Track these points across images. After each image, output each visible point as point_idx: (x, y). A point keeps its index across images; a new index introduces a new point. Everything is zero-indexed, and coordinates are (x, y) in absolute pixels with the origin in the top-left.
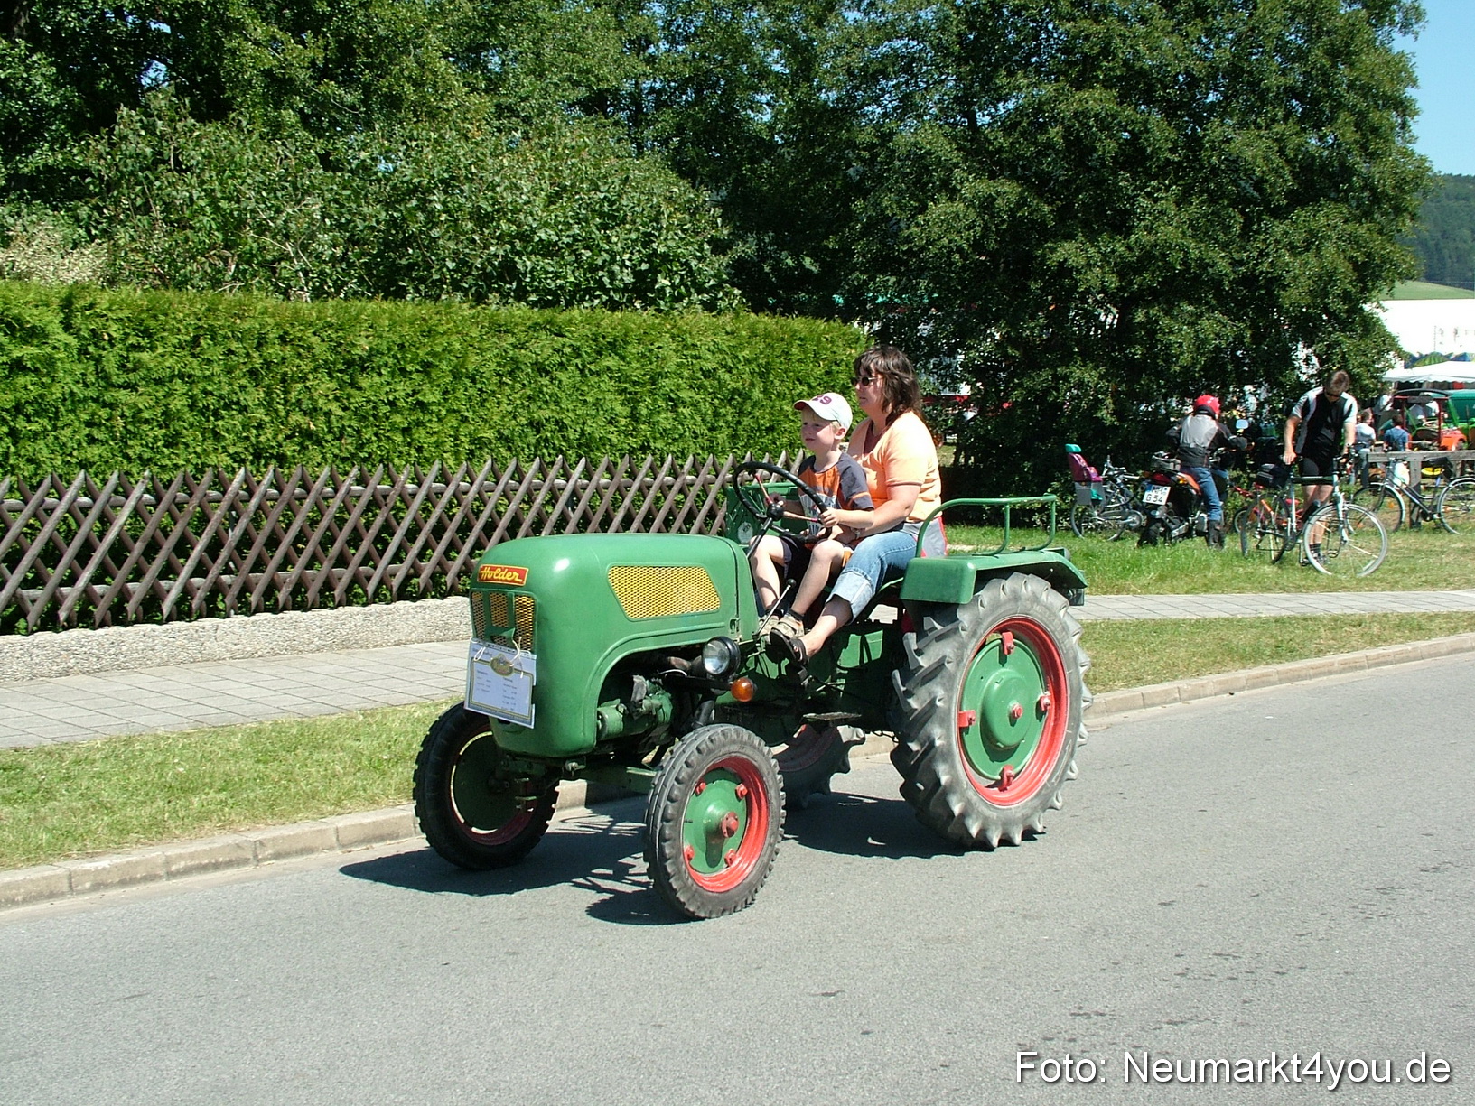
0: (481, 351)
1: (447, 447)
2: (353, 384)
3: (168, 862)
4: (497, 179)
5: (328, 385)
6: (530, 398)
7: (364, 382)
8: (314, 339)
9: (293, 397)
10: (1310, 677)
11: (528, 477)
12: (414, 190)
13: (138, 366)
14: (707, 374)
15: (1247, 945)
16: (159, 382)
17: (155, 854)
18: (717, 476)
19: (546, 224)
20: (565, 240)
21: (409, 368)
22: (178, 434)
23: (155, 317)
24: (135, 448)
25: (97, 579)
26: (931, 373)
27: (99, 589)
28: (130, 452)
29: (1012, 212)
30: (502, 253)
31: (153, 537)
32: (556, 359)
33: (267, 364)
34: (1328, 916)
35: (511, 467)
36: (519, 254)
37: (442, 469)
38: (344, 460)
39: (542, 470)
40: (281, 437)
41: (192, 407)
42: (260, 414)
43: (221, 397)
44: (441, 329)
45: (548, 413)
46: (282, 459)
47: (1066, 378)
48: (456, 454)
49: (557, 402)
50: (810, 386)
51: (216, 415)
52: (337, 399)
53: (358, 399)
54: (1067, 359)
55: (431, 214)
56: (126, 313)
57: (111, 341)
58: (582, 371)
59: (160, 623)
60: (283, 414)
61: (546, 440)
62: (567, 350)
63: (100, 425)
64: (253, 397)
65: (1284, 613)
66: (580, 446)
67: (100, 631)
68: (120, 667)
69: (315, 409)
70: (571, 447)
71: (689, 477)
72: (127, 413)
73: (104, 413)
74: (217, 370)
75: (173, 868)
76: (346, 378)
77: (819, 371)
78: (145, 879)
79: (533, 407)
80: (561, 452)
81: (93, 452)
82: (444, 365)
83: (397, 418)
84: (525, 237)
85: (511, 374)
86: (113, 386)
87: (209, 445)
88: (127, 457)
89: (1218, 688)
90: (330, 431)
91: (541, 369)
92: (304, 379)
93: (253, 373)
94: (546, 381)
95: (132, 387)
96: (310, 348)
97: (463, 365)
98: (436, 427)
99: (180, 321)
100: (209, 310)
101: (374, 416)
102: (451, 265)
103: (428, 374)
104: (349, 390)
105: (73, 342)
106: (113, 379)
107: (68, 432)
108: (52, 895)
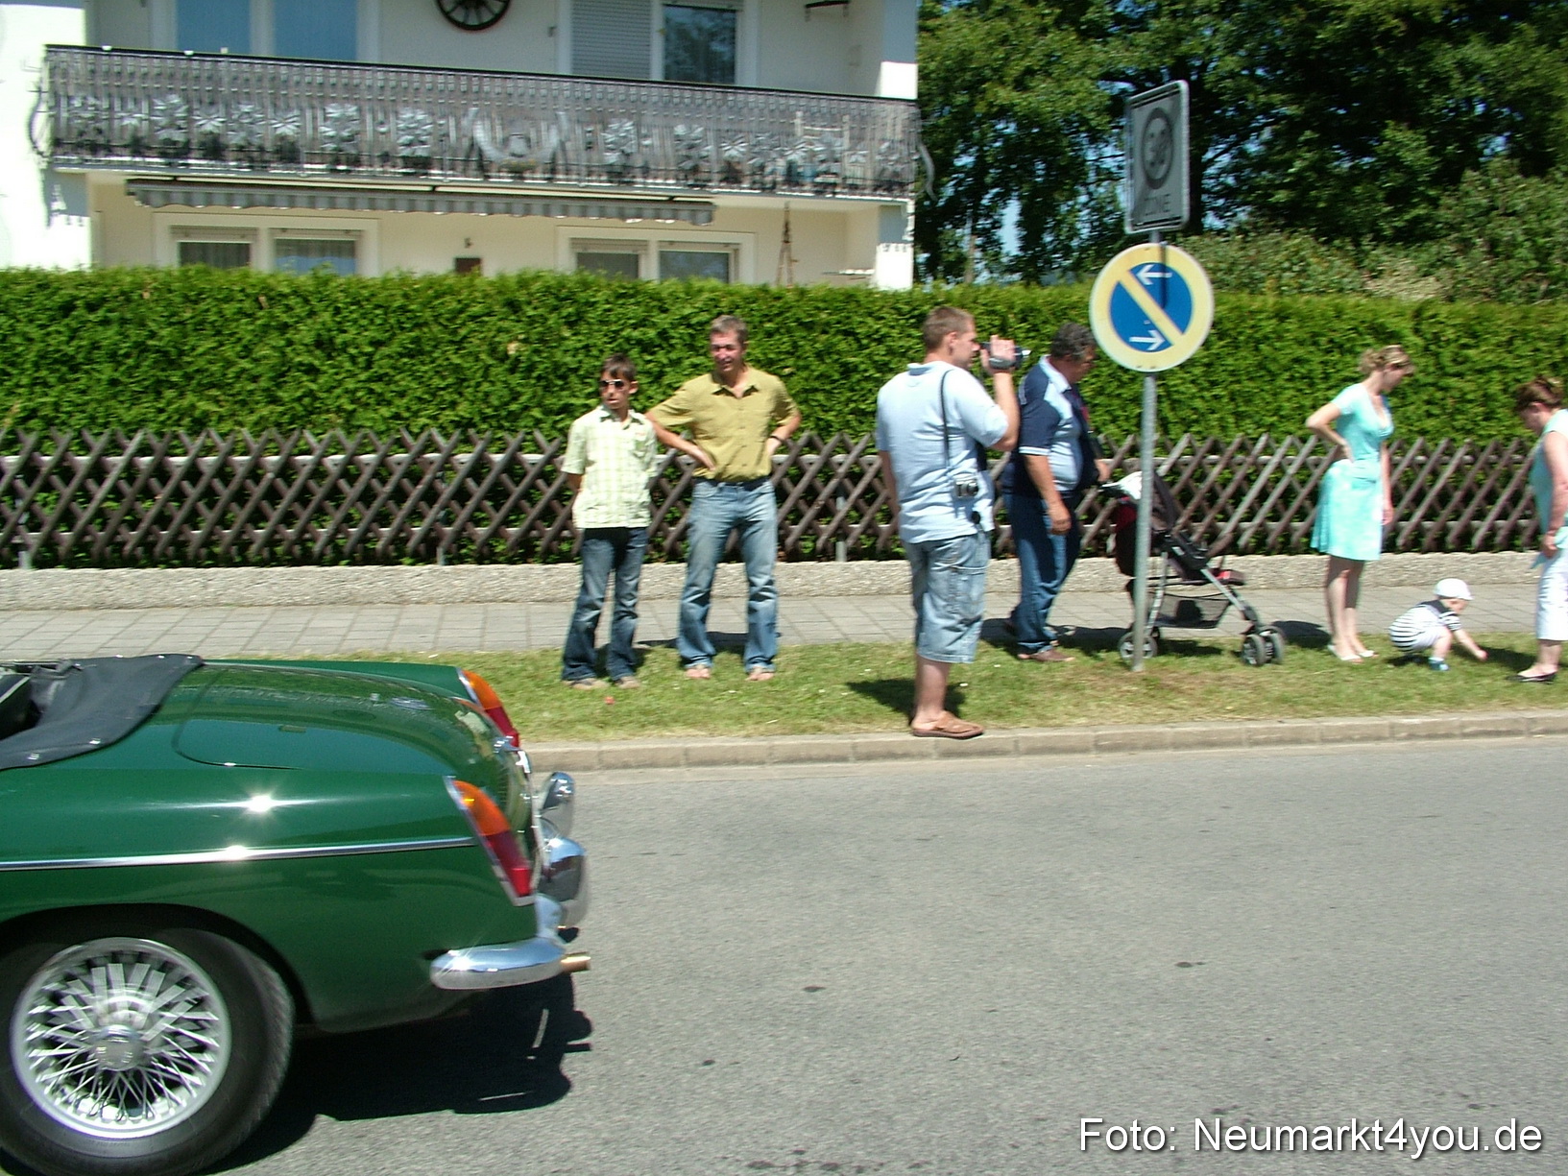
3: (1463, 725)
13: (1466, 360)
16: (1481, 372)
17: (1454, 718)
22: (1493, 411)
23: (1481, 323)
24: (1460, 421)
25: (1427, 517)
27: (1427, 524)
28: (1456, 424)
31: (1470, 488)
41: (1505, 391)
56: (1458, 321)
57: (1447, 342)
59: (1471, 552)
63: (1436, 403)
72: (1456, 395)
73: (1439, 395)
74: (1525, 363)
78: (1447, 736)
81: (1430, 424)
86: (1447, 374)
88: (1453, 428)
95: (1461, 375)
99: (1500, 327)
100: (1523, 318)
105: (1419, 341)
106: (1448, 370)
107: (1412, 408)
108: (1379, 738)
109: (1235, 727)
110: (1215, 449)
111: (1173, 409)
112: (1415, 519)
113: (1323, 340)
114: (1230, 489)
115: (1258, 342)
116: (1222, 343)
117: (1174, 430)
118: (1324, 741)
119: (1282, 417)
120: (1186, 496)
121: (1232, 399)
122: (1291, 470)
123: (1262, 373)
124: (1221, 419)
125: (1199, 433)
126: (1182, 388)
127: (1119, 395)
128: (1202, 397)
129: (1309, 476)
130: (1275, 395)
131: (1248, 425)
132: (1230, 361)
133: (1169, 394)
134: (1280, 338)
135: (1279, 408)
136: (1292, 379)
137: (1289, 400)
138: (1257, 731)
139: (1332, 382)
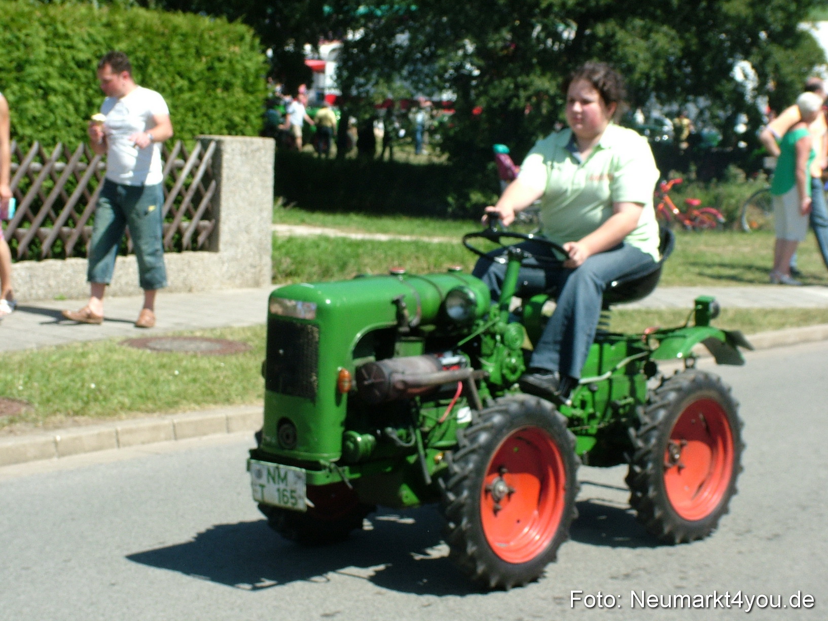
14: (80, 65)
18: (88, 164)
26: (406, 79)
47: (525, 87)
50: (191, 81)
54: (527, 69)
71: (59, 165)
77: (201, 66)
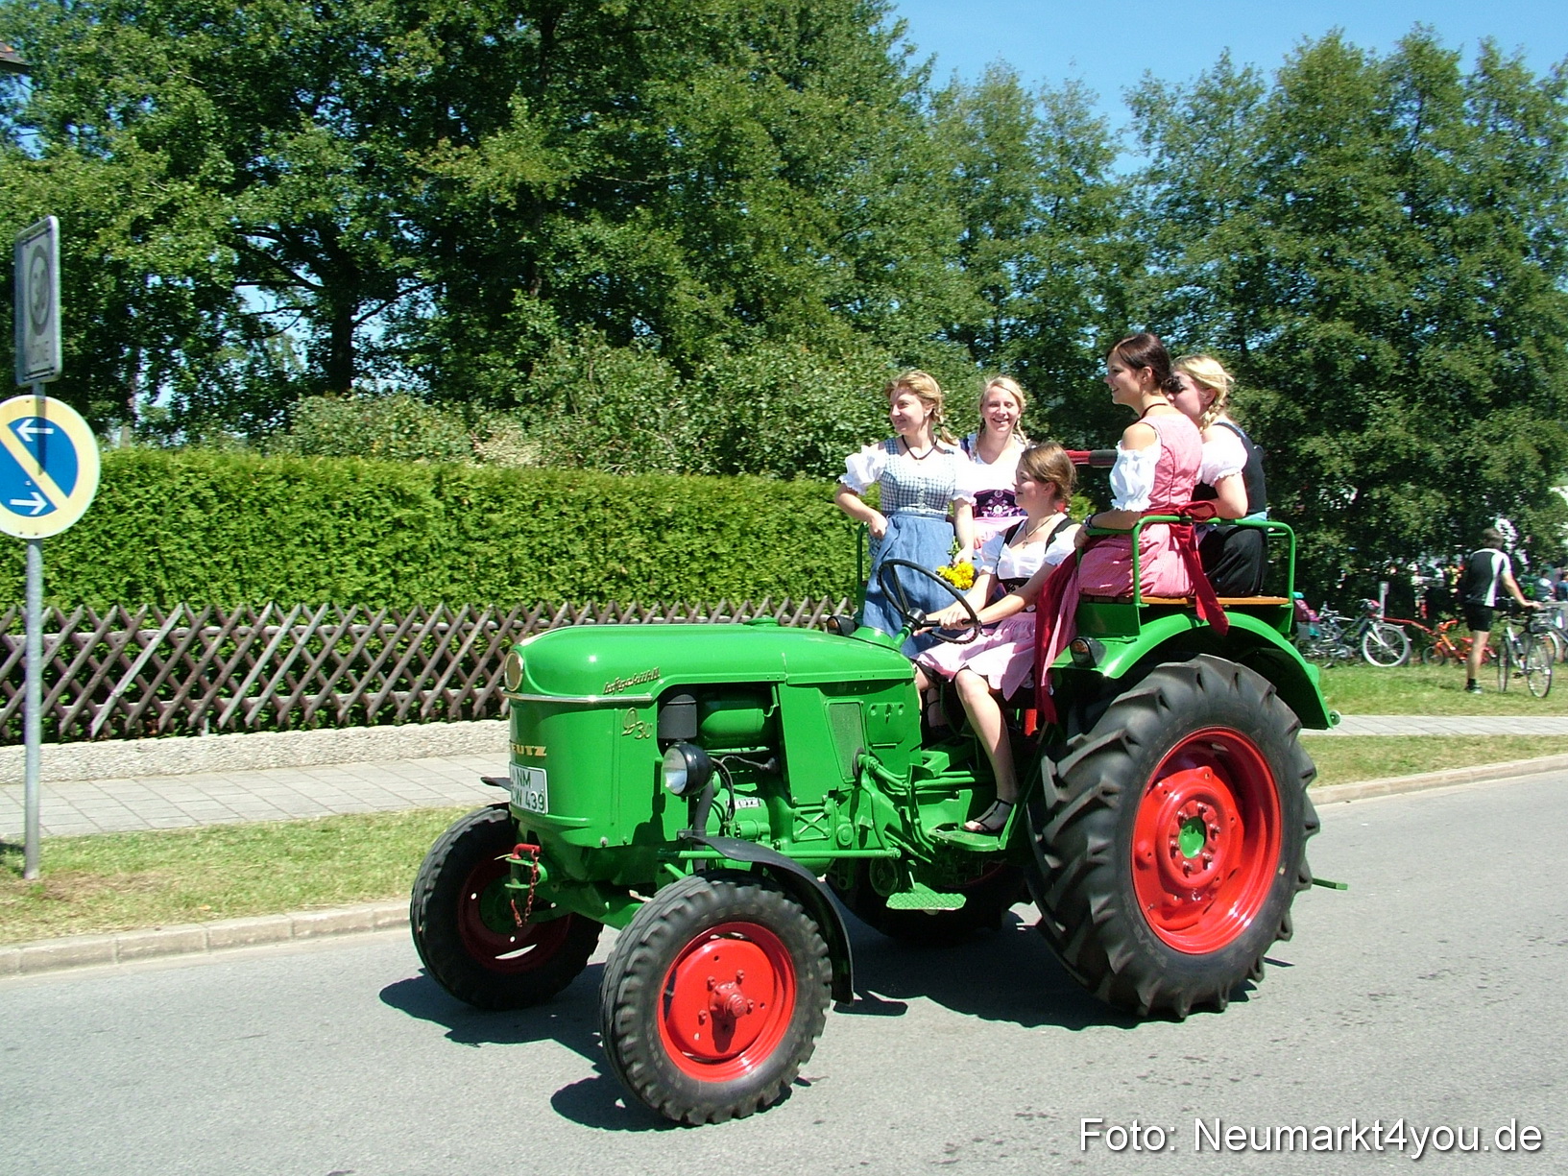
0: (765, 514)
1: (736, 587)
2: (660, 538)
3: (376, 917)
4: (809, 385)
5: (638, 538)
6: (804, 550)
7: (669, 537)
8: (629, 505)
9: (610, 548)
10: (1420, 789)
11: (798, 612)
12: (749, 393)
13: (490, 523)
15: (1220, 1050)
16: (506, 535)
19: (842, 417)
20: (861, 431)
21: (705, 527)
22: (519, 576)
23: (506, 487)
24: (486, 586)
25: (449, 684)
27: (453, 692)
28: (481, 588)
29: (1274, 414)
30: (808, 439)
31: (495, 654)
32: (826, 520)
33: (592, 523)
34: (1310, 1023)
35: (784, 605)
36: (823, 441)
37: (728, 604)
38: (651, 597)
39: (811, 608)
40: (600, 579)
41: (531, 555)
42: (585, 561)
43: (554, 548)
44: (733, 497)
45: (818, 563)
46: (601, 596)
48: (743, 593)
49: (826, 554)
51: (550, 562)
52: (647, 550)
53: (663, 550)
55: (758, 411)
56: (484, 484)
57: (470, 505)
58: (848, 530)
59: (500, 719)
60: (602, 561)
61: (817, 583)
62: (835, 514)
63: (459, 568)
64: (579, 548)
65: (1419, 733)
66: (845, 589)
67: (453, 725)
68: (466, 752)
69: (628, 557)
70: (837, 590)
72: (481, 559)
73: (463, 559)
74: (551, 527)
75: (380, 922)
76: (654, 534)
78: (356, 930)
79: (807, 558)
80: (829, 593)
81: (453, 589)
82: (734, 525)
83: (695, 565)
84: (828, 429)
85: (789, 532)
86: (471, 539)
87: (544, 585)
88: (479, 592)
89: (1335, 797)
90: (640, 574)
91: (813, 528)
92: (619, 535)
93: (580, 530)
94: (818, 537)
95: (485, 540)
96: (627, 510)
97: (747, 525)
98: (726, 572)
99: (525, 490)
100: (549, 482)
101: (677, 563)
102: (768, 449)
103: (720, 531)
104: (656, 543)
105: (441, 506)
106: (471, 534)
107: (435, 573)
108: (278, 939)
109: (103, 940)
110: (215, 619)
111: (168, 577)
112: (438, 688)
113: (338, 504)
114: (233, 663)
115: (264, 506)
116: (222, 506)
117: (169, 600)
118: (212, 947)
119: (290, 584)
120: (183, 669)
121: (236, 564)
122: (301, 641)
123: (269, 537)
124: (226, 586)
125: (200, 602)
126: (177, 554)
127: (103, 563)
128: (203, 564)
129: (323, 645)
130: (285, 560)
131: (255, 593)
132: (233, 525)
133: (162, 561)
134: (289, 501)
135: (288, 576)
136: (304, 543)
137: (300, 566)
138: (128, 943)
139: (348, 547)
